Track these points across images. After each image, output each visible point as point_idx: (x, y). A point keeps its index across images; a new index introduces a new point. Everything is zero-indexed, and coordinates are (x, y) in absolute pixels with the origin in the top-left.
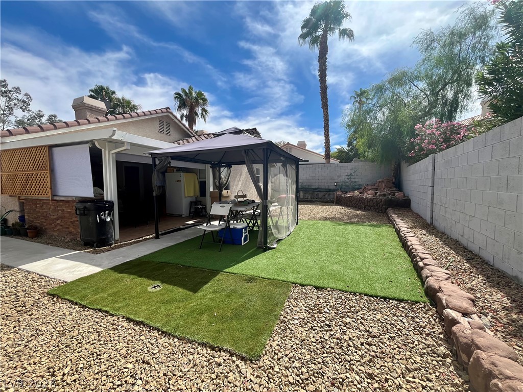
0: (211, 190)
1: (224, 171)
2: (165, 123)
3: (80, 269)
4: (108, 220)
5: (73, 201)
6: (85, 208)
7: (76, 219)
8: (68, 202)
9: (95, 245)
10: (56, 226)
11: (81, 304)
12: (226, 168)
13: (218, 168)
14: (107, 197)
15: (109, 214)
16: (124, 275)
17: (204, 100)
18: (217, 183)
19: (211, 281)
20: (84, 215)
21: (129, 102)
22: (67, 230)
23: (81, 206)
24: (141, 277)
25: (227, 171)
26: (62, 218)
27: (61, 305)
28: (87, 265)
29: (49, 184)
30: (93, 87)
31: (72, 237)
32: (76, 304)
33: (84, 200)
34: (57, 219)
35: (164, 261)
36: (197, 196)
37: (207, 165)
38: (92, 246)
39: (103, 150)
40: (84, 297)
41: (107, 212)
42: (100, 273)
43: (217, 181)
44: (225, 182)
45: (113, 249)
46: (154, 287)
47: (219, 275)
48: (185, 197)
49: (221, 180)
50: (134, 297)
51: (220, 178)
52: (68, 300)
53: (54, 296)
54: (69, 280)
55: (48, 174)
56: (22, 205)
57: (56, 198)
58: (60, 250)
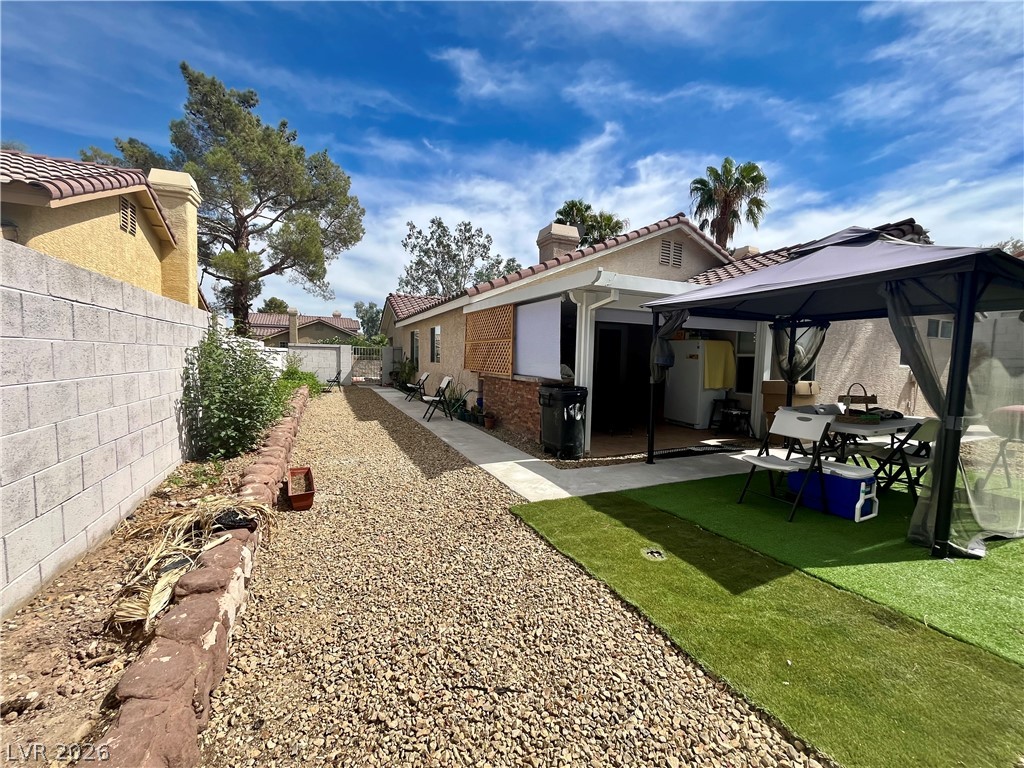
0: (766, 377)
1: (804, 338)
2: (672, 245)
3: (542, 486)
4: (578, 417)
5: (536, 384)
6: (551, 395)
7: (536, 411)
8: (529, 384)
9: (558, 454)
10: (513, 417)
11: (547, 541)
12: (812, 330)
13: (789, 330)
14: (579, 382)
15: (580, 409)
16: (601, 514)
17: (758, 180)
18: (785, 364)
19: (773, 583)
20: (549, 406)
21: (610, 218)
22: (525, 425)
23: (546, 392)
24: (628, 526)
25: (815, 335)
26: (520, 406)
27: (525, 533)
28: (551, 483)
29: (510, 358)
30: (561, 207)
31: (530, 436)
32: (542, 538)
33: (549, 384)
34: (515, 408)
35: (666, 509)
36: (731, 389)
37: (759, 323)
38: (554, 456)
39: (579, 305)
40: (551, 532)
41: (578, 405)
42: (567, 500)
43: (785, 358)
44: (806, 361)
45: (582, 465)
46: (652, 553)
47: (792, 575)
48: (705, 390)
49: (797, 356)
50: (619, 559)
51: (793, 351)
52: (533, 529)
53: (516, 516)
54: (533, 499)
55: (511, 344)
56: (481, 383)
57: (517, 378)
58: (518, 452)
